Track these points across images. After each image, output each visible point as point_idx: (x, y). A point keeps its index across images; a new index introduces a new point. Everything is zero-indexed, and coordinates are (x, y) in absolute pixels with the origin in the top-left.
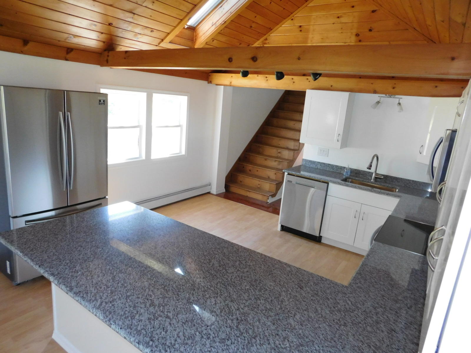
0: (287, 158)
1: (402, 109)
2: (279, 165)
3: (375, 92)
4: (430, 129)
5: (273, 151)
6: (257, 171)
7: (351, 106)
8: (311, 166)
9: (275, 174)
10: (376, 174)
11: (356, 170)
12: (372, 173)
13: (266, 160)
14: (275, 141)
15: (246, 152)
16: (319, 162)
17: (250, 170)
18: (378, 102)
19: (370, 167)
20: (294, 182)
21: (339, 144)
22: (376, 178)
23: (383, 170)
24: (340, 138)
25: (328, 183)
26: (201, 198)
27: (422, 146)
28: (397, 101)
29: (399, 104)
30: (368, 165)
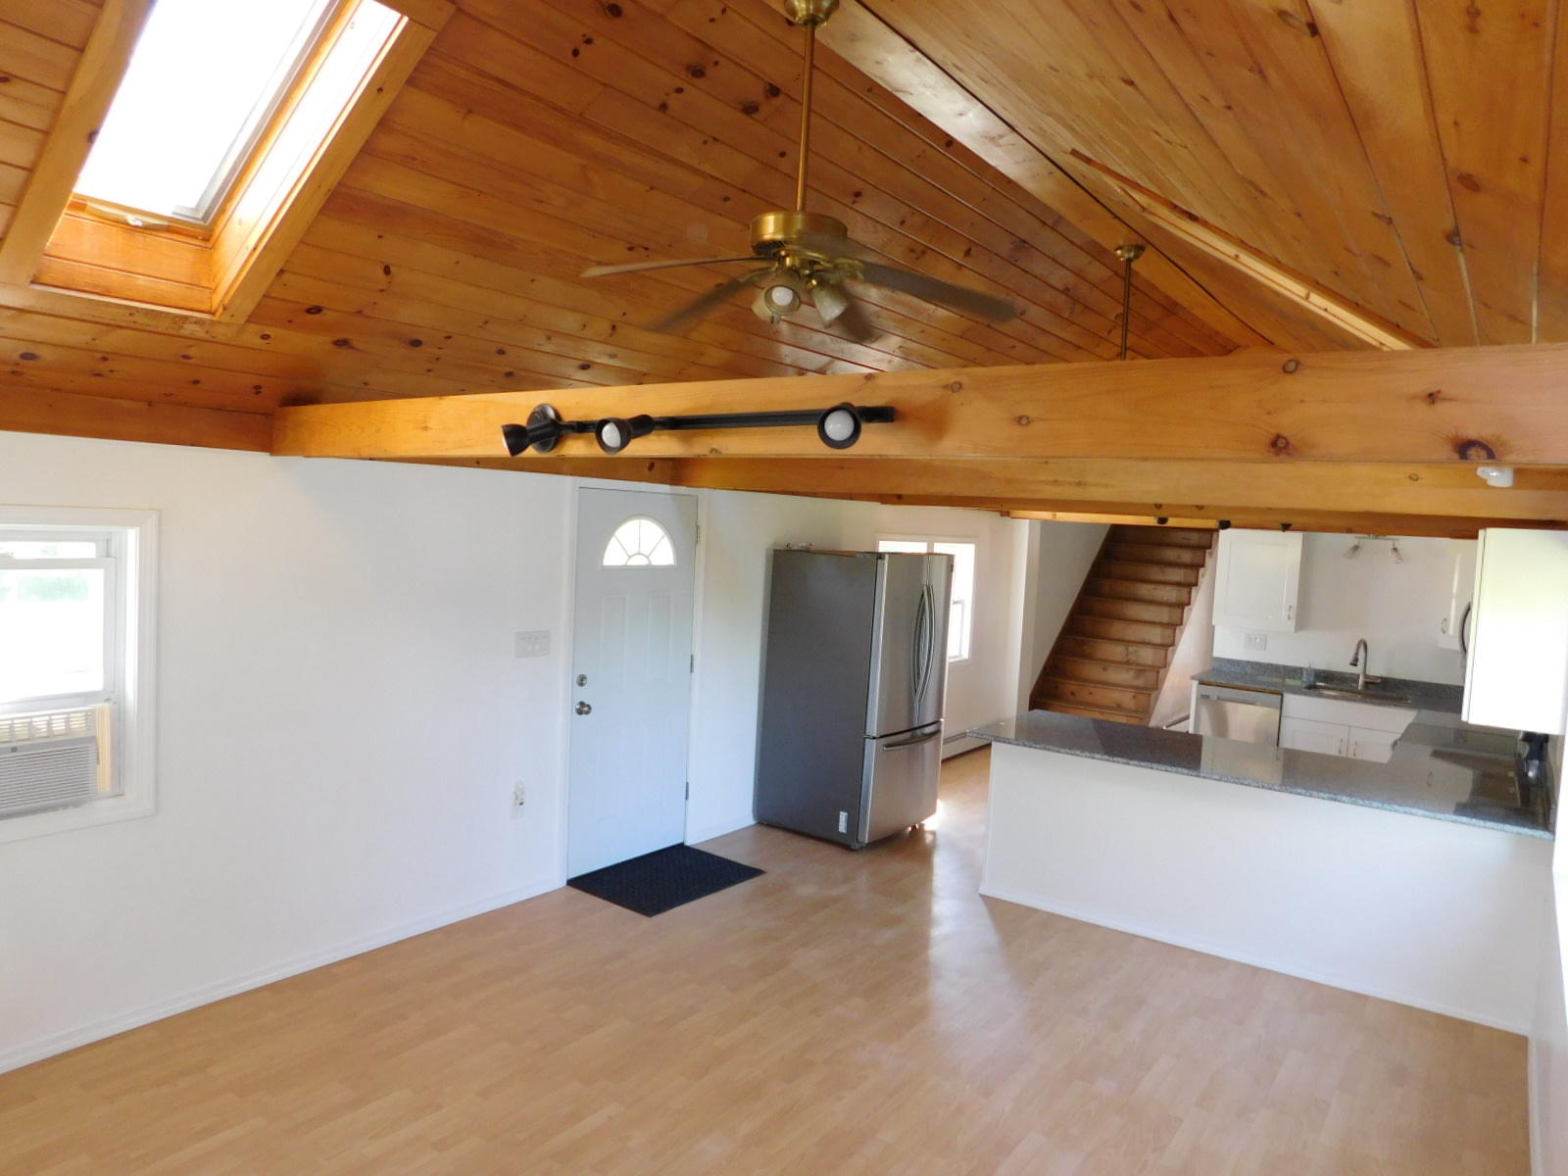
0: (1150, 663)
1: (1400, 558)
2: (1137, 677)
3: (1349, 531)
4: (1455, 590)
5: (1116, 651)
6: (1091, 693)
7: (1307, 555)
8: (1233, 670)
9: (1134, 697)
10: (1366, 676)
11: (1324, 672)
12: (1358, 676)
13: (1105, 669)
14: (1117, 629)
15: (1056, 653)
16: (1249, 662)
17: (1073, 694)
18: (1356, 548)
19: (1355, 663)
20: (1214, 697)
21: (1292, 624)
22: (1367, 684)
23: (1377, 670)
24: (1293, 614)
25: (1282, 695)
26: (966, 759)
27: (1445, 620)
28: (1390, 543)
29: (1395, 549)
30: (1350, 658)
